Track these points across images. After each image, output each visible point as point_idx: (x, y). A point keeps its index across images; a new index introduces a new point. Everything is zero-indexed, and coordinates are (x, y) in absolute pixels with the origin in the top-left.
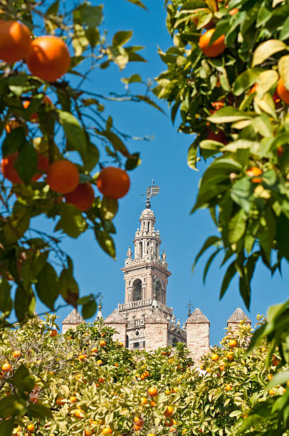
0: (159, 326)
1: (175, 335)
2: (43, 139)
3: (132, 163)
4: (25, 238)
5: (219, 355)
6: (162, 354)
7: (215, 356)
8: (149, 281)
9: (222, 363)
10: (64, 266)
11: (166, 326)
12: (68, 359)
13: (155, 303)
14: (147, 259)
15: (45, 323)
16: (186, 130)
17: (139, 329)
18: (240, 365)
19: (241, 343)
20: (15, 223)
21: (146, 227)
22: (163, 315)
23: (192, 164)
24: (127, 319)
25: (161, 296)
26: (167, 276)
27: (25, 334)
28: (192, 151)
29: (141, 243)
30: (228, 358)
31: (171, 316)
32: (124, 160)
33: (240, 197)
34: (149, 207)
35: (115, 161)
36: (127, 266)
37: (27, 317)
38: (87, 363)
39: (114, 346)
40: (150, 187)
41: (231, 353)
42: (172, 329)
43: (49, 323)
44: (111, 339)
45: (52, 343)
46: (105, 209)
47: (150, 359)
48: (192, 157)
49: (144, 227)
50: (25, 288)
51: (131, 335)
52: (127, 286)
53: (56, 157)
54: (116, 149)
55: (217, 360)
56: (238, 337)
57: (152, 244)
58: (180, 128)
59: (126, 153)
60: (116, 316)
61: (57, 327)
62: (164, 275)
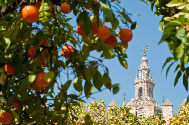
0: (150, 107)
1: (157, 111)
2: (94, 17)
3: (134, 26)
4: (88, 60)
5: (177, 118)
6: (152, 118)
7: (175, 118)
8: (146, 88)
9: (178, 121)
10: (105, 71)
11: (153, 107)
12: (110, 119)
13: (148, 97)
14: (144, 78)
15: (100, 104)
16: (158, 14)
17: (142, 109)
18: (186, 122)
19: (186, 112)
20: (83, 53)
21: (144, 64)
22: (152, 102)
23: (161, 29)
24: (136, 104)
25: (151, 94)
26: (154, 86)
27: (91, 109)
28: (161, 23)
29: (142, 72)
30: (181, 119)
31: (156, 103)
32: (130, 25)
33: (181, 36)
34: (145, 56)
35: (126, 26)
36: (136, 82)
37: (89, 94)
38: (118, 121)
39: (130, 115)
40: (145, 47)
41: (182, 117)
42: (156, 109)
43: (101, 104)
44: (129, 112)
45: (104, 113)
46: (122, 47)
47: (146, 120)
48: (161, 26)
49: (143, 65)
50: (88, 81)
51: (138, 111)
52: (136, 90)
53: (100, 24)
54: (126, 21)
55: (176, 120)
56: (185, 110)
57: (147, 72)
58: (155, 13)
59: (130, 22)
60: (131, 103)
61: (105, 106)
62: (152, 85)
